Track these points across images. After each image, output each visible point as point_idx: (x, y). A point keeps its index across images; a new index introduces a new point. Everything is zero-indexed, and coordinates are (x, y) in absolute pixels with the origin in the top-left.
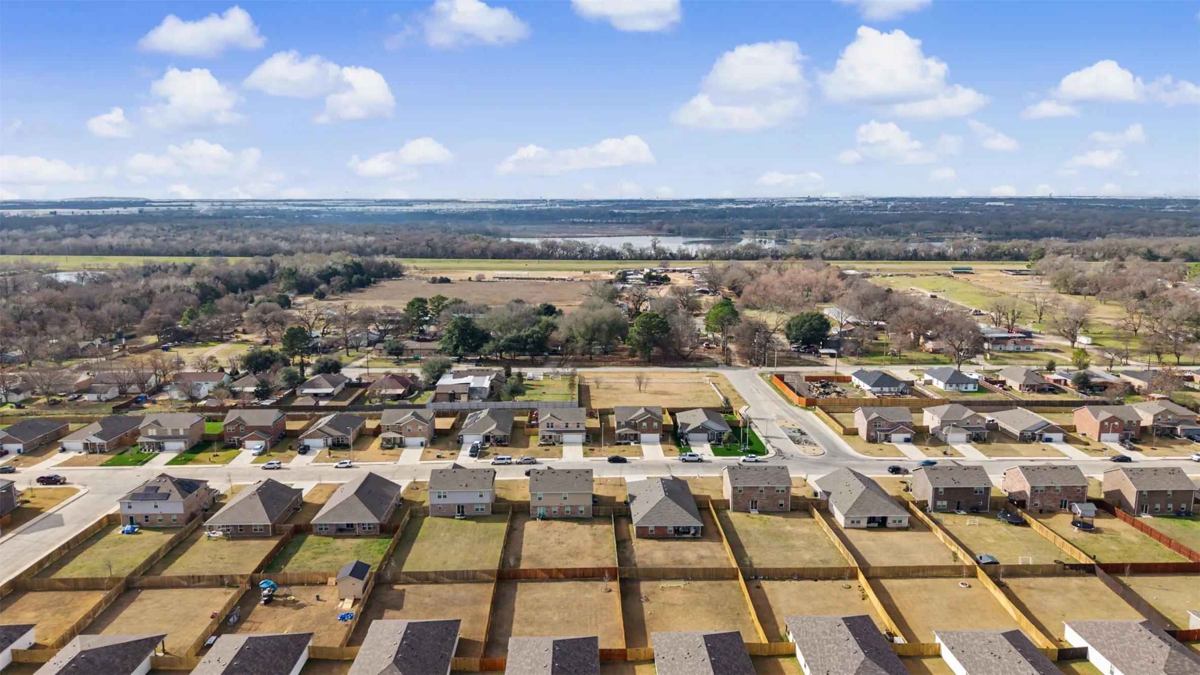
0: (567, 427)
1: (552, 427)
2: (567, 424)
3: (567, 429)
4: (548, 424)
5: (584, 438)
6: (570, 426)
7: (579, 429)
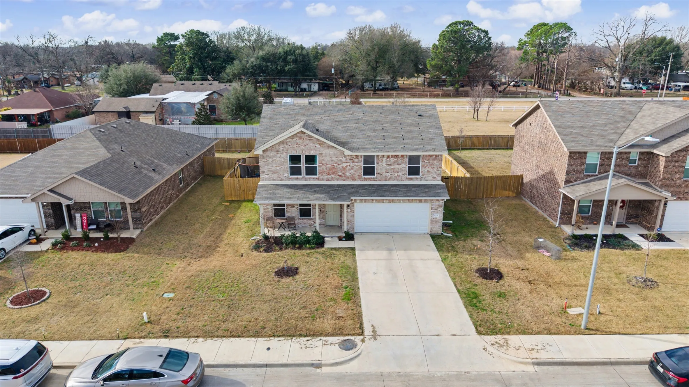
0: (369, 171)
1: (311, 171)
2: (369, 160)
3: (368, 181)
4: (295, 159)
5: (439, 215)
6: (380, 167)
7: (416, 181)
